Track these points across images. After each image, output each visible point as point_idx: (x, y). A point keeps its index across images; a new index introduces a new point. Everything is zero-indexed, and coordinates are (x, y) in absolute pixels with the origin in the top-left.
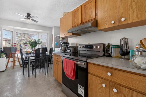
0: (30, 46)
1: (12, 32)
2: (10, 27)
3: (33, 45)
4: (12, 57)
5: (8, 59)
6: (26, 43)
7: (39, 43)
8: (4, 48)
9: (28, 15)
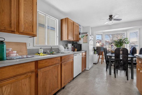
0: (115, 46)
1: (102, 35)
2: (101, 32)
3: (118, 45)
4: (101, 54)
5: (99, 56)
6: (112, 43)
7: (125, 43)
8: (97, 48)
9: (110, 17)
